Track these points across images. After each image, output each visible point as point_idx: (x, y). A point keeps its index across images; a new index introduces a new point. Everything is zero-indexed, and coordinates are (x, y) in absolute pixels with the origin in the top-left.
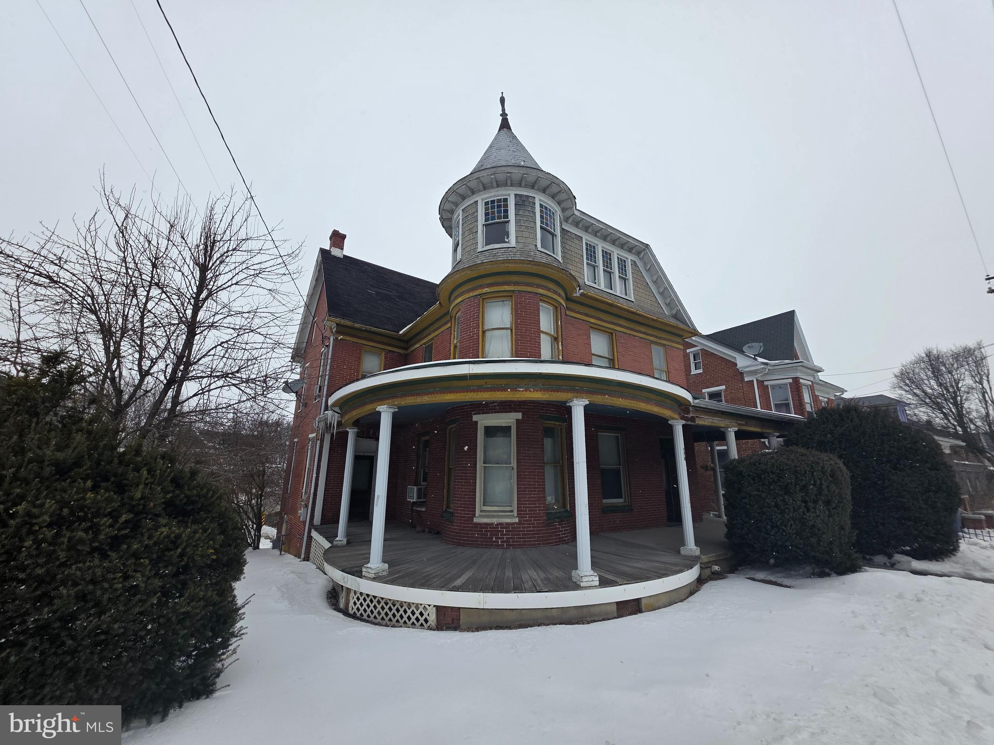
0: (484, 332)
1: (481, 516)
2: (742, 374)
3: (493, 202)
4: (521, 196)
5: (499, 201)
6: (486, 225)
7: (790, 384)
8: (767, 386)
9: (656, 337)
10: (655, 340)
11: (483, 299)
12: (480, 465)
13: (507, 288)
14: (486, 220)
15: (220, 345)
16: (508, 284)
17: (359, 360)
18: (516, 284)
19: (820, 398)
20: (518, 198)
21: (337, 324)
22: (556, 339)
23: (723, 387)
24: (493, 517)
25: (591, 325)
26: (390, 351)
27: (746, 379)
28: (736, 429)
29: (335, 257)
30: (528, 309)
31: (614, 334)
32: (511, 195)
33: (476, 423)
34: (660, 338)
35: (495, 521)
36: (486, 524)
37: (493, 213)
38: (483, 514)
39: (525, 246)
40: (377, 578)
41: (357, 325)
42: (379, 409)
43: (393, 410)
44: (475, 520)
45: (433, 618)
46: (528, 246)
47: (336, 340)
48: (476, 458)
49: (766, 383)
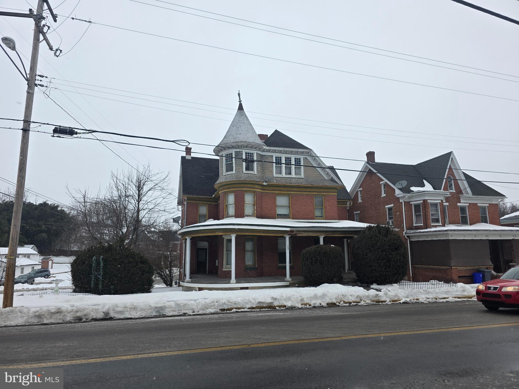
0: (226, 206)
1: (225, 269)
2: (399, 198)
3: (228, 154)
4: (237, 152)
5: (230, 154)
6: (226, 164)
7: (422, 203)
8: (412, 204)
9: (317, 192)
10: (317, 193)
11: (226, 193)
12: (225, 252)
13: (232, 190)
14: (226, 162)
15: (147, 213)
16: (232, 188)
17: (197, 209)
18: (235, 188)
19: (478, 205)
20: (236, 153)
21: (187, 197)
22: (254, 205)
23: (392, 205)
24: (228, 268)
25: (277, 194)
26: (210, 204)
27: (401, 201)
28: (324, 236)
29: (187, 159)
30: (239, 197)
31: (290, 195)
32: (233, 151)
33: (224, 238)
34: (320, 192)
35: (228, 270)
36: (226, 271)
37: (228, 159)
38: (226, 268)
39: (238, 172)
40: (188, 282)
41: (194, 196)
42: (187, 238)
43: (190, 238)
44: (223, 270)
45: (198, 290)
46: (239, 172)
47: (187, 203)
48: (223, 250)
49: (411, 203)
